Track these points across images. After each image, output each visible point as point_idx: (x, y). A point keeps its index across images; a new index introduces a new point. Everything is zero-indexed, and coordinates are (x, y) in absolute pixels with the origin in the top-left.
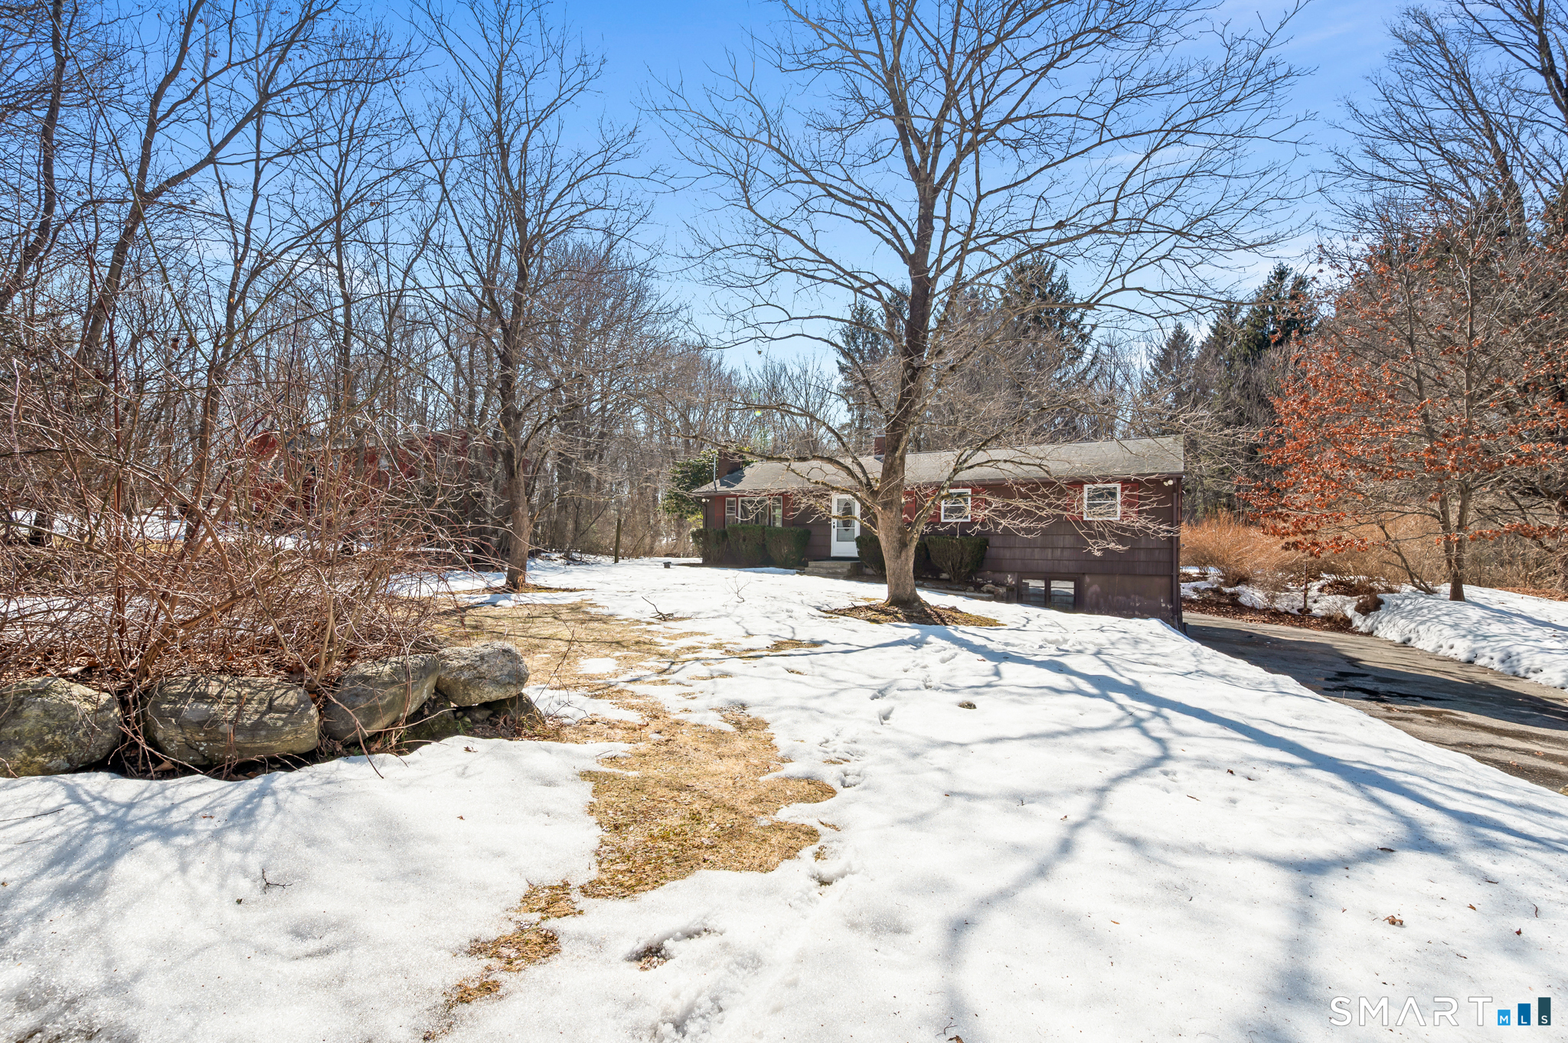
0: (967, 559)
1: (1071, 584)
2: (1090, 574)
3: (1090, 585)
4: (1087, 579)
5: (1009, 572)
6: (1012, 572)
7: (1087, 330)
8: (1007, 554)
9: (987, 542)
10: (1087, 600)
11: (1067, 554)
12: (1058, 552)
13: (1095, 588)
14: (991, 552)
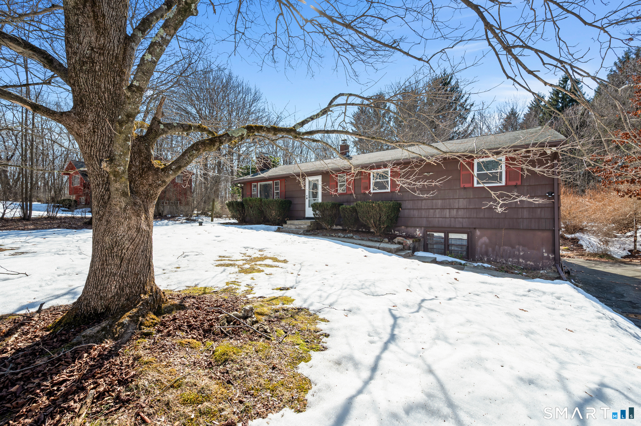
0: (384, 218)
1: (465, 236)
2: (480, 228)
3: (480, 237)
4: (478, 232)
5: (418, 227)
6: (420, 227)
7: (468, 107)
8: (416, 213)
9: (400, 205)
10: (478, 249)
11: (461, 213)
12: (454, 212)
13: (485, 239)
14: (404, 213)
